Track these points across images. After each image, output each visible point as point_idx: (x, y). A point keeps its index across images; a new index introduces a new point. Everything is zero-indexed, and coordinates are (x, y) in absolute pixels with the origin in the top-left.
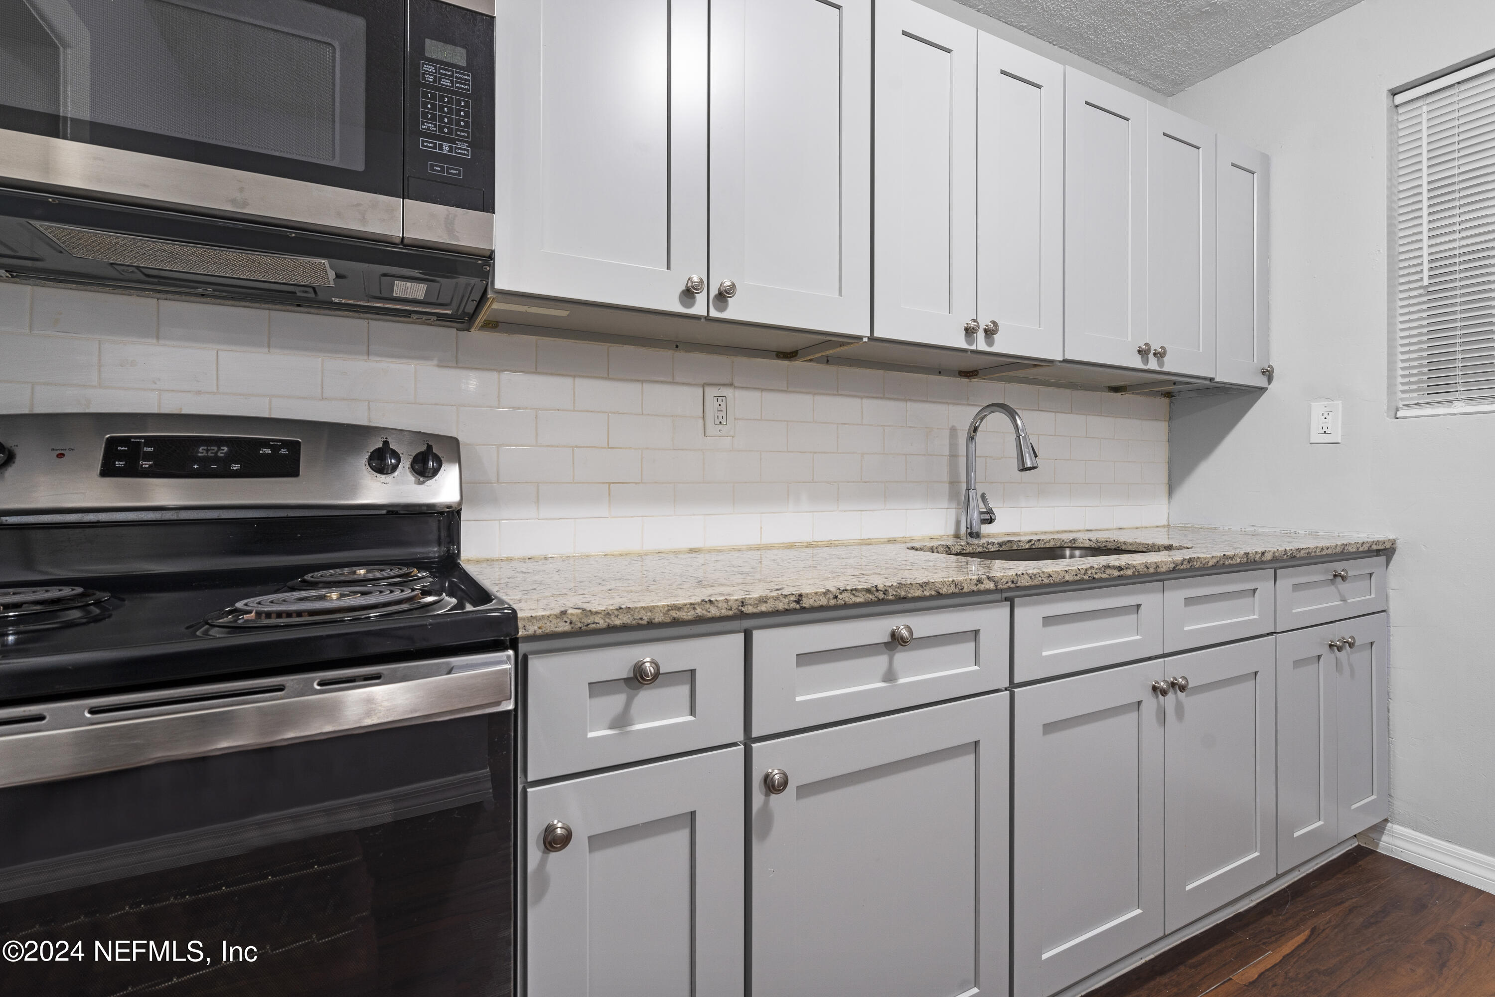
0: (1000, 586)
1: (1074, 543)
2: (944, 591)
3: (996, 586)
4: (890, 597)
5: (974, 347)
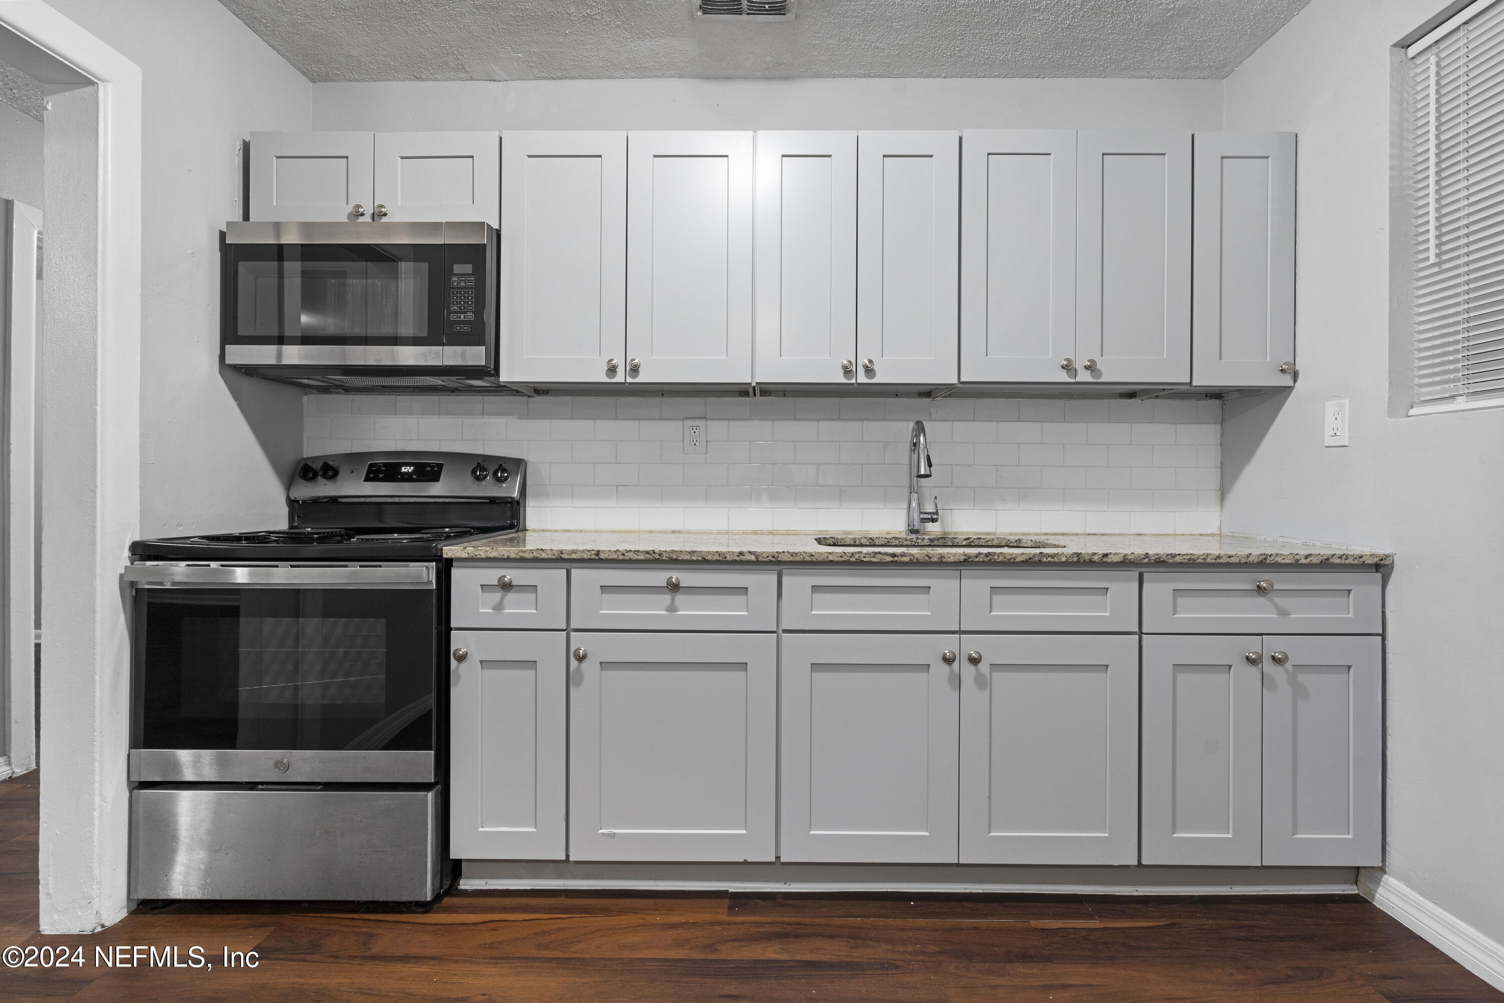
0: (760, 559)
1: (1020, 542)
2: (709, 557)
3: (757, 559)
4: (664, 558)
5: (853, 381)
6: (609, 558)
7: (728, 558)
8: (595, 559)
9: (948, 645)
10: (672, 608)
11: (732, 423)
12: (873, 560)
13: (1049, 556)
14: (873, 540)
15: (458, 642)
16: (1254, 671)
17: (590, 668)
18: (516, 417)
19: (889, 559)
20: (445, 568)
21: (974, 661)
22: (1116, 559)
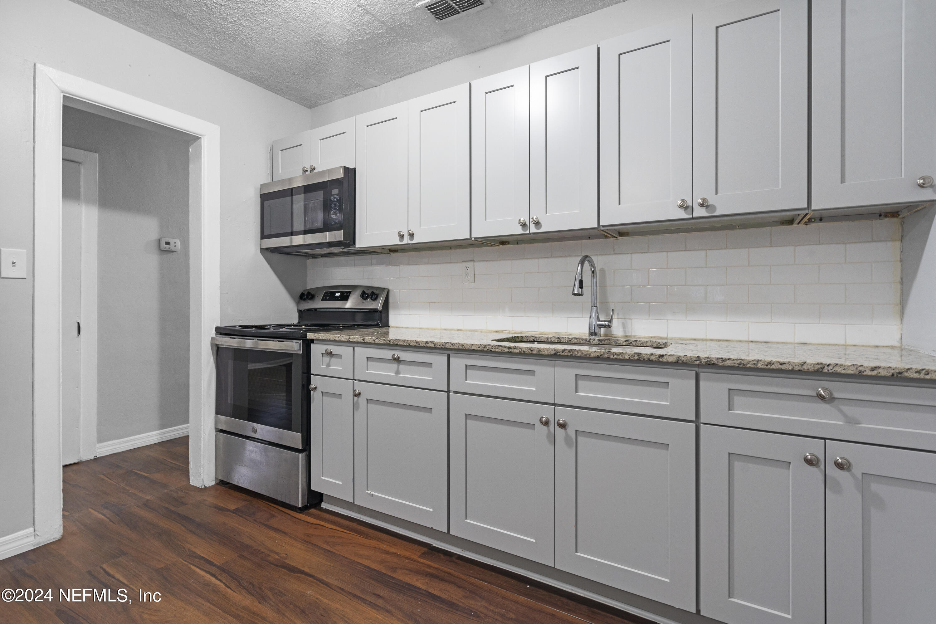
0: (436, 346)
2: (412, 344)
3: (435, 346)
4: (392, 343)
5: (528, 232)
6: (368, 342)
7: (421, 345)
8: (363, 342)
9: (547, 412)
10: (398, 372)
11: (487, 263)
12: (497, 350)
13: (615, 354)
14: (559, 339)
15: (315, 381)
16: (816, 473)
17: (362, 401)
18: (385, 265)
19: (506, 350)
20: (307, 344)
21: (563, 426)
22: (671, 360)
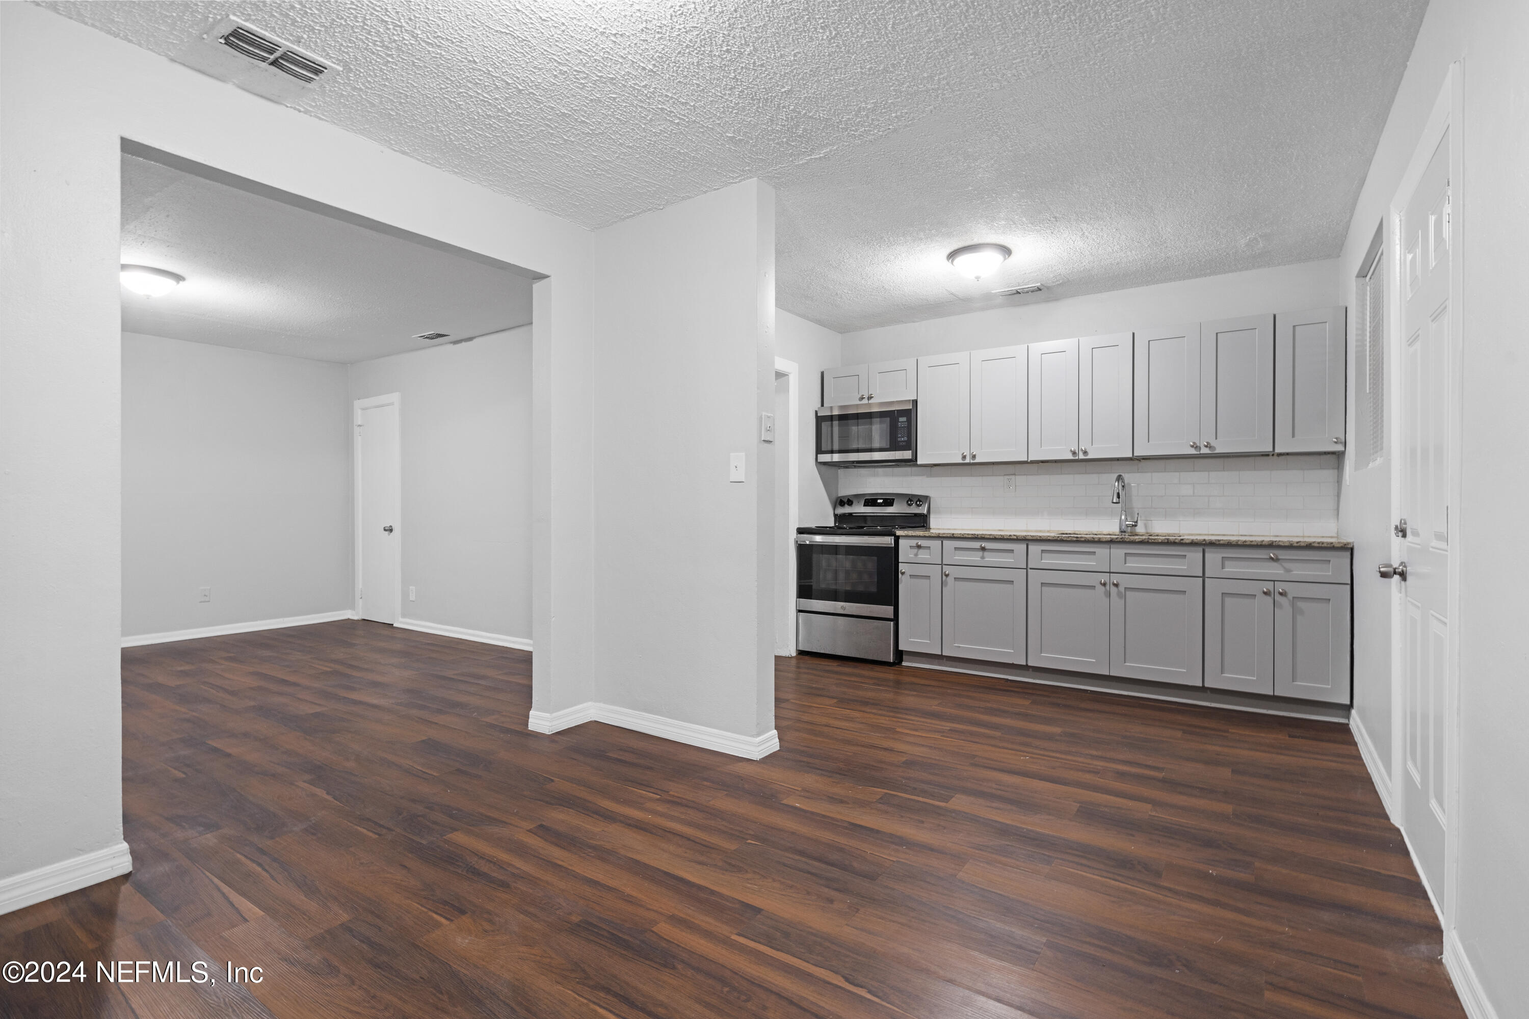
0: (1018, 538)
2: (997, 537)
3: (1016, 538)
4: (979, 537)
5: (1077, 458)
6: (958, 536)
7: (1003, 538)
8: (952, 537)
9: (1104, 578)
10: (983, 557)
11: (1028, 476)
12: (1068, 539)
13: (1152, 540)
15: (902, 567)
16: (1269, 600)
17: (950, 580)
18: (926, 476)
19: (1075, 539)
20: (897, 539)
21: (1116, 585)
22: (1187, 542)
